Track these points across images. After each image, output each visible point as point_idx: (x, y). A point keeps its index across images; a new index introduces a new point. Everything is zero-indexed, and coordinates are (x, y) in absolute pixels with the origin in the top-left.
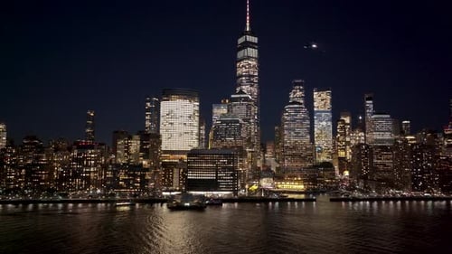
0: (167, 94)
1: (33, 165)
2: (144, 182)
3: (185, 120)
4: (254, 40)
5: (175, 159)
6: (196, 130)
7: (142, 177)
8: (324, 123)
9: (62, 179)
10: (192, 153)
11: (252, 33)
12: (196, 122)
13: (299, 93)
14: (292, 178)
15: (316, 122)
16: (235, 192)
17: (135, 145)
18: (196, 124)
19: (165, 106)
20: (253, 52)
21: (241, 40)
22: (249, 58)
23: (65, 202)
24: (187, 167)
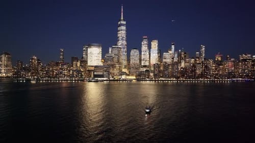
0: (90, 46)
1: (48, 70)
2: (82, 75)
3: (96, 55)
4: (125, 23)
5: (93, 68)
6: (101, 58)
7: (81, 74)
8: (154, 55)
9: (57, 74)
10: (96, 67)
11: (124, 20)
12: (100, 56)
13: (145, 42)
14: (132, 75)
15: (151, 54)
16: (109, 78)
17: (79, 64)
18: (101, 56)
19: (89, 50)
20: (124, 28)
21: (119, 23)
22: (122, 30)
23: (59, 81)
24: (94, 71)
